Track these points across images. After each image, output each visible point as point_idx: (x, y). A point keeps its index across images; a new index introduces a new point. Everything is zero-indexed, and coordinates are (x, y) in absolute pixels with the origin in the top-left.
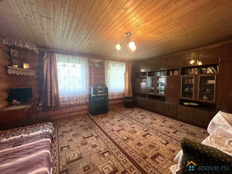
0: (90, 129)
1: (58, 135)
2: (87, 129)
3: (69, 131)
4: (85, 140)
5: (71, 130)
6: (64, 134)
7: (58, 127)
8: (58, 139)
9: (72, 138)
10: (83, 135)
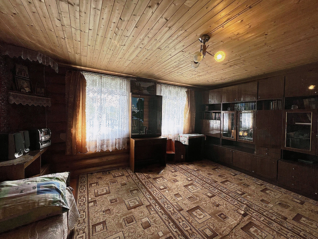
0: (136, 191)
1: (88, 200)
2: (131, 191)
3: (105, 194)
4: (131, 213)
5: (108, 193)
6: (97, 199)
7: (89, 186)
8: (88, 206)
9: (110, 207)
10: (127, 203)
